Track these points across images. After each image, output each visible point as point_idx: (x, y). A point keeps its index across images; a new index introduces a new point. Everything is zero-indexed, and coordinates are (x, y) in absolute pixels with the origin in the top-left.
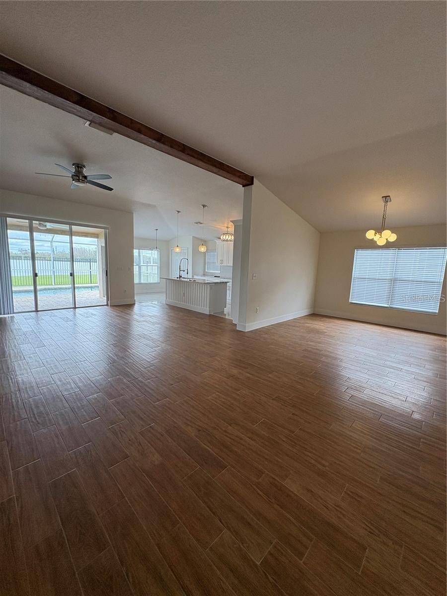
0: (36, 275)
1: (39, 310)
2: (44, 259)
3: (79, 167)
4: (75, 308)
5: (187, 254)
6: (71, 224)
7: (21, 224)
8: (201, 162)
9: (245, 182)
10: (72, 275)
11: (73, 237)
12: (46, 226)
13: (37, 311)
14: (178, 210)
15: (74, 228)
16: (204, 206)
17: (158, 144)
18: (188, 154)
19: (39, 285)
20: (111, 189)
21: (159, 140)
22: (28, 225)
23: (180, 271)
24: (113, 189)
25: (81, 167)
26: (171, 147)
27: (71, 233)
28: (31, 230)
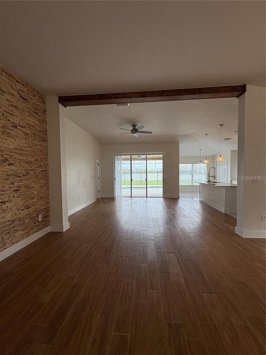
0: (132, 180)
1: (132, 196)
2: (151, 172)
3: (134, 126)
4: (147, 197)
5: (227, 164)
6: (146, 155)
8: (180, 96)
9: (238, 93)
10: (146, 180)
11: (147, 161)
12: (140, 157)
13: (131, 197)
14: (206, 134)
15: (148, 156)
16: (221, 125)
17: (143, 99)
18: (165, 96)
21: (142, 96)
22: (130, 158)
23: (209, 177)
25: (135, 126)
26: (152, 96)
27: (146, 159)
28: (131, 160)
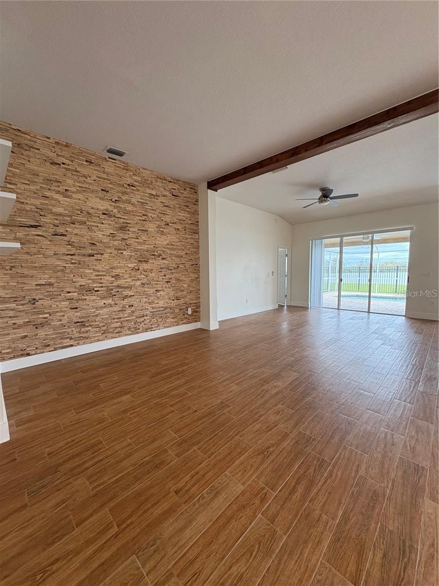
7: (355, 240)
15: (375, 236)
19: (343, 290)
20: (357, 195)
22: (339, 241)
24: (358, 194)
28: (341, 245)
